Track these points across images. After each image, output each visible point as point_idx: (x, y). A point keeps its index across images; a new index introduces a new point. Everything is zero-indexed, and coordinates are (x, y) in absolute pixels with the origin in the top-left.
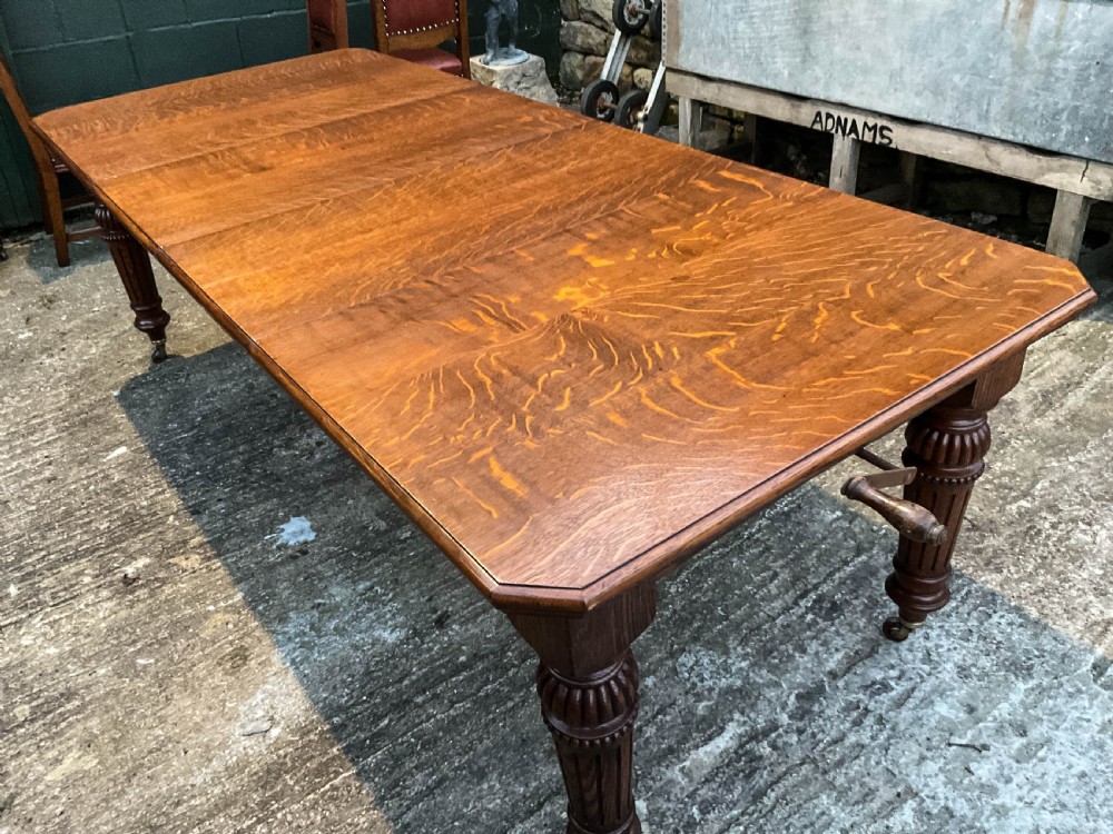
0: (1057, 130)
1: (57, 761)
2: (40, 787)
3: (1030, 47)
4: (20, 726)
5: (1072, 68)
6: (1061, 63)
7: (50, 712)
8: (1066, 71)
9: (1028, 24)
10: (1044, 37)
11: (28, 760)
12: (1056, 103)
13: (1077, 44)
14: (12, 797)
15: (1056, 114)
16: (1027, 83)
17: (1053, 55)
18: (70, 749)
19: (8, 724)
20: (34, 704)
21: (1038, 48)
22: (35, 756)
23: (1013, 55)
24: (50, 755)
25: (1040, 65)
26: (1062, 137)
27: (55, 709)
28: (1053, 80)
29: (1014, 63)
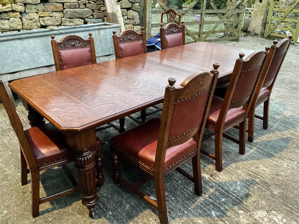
0: (110, 51)
1: (264, 170)
2: (270, 171)
3: (102, 39)
4: (260, 179)
5: (110, 40)
6: (107, 40)
7: (255, 176)
8: (109, 41)
9: (100, 35)
10: (103, 36)
11: (266, 175)
12: (109, 47)
13: (109, 36)
14: (275, 174)
15: (109, 49)
16: (103, 45)
17: (106, 39)
18: (261, 170)
19: (261, 182)
20: (254, 179)
21: (103, 38)
22: (265, 174)
23: (99, 41)
24: (263, 172)
25: (104, 41)
26: (111, 52)
27: (253, 175)
28: (107, 43)
29: (100, 42)
